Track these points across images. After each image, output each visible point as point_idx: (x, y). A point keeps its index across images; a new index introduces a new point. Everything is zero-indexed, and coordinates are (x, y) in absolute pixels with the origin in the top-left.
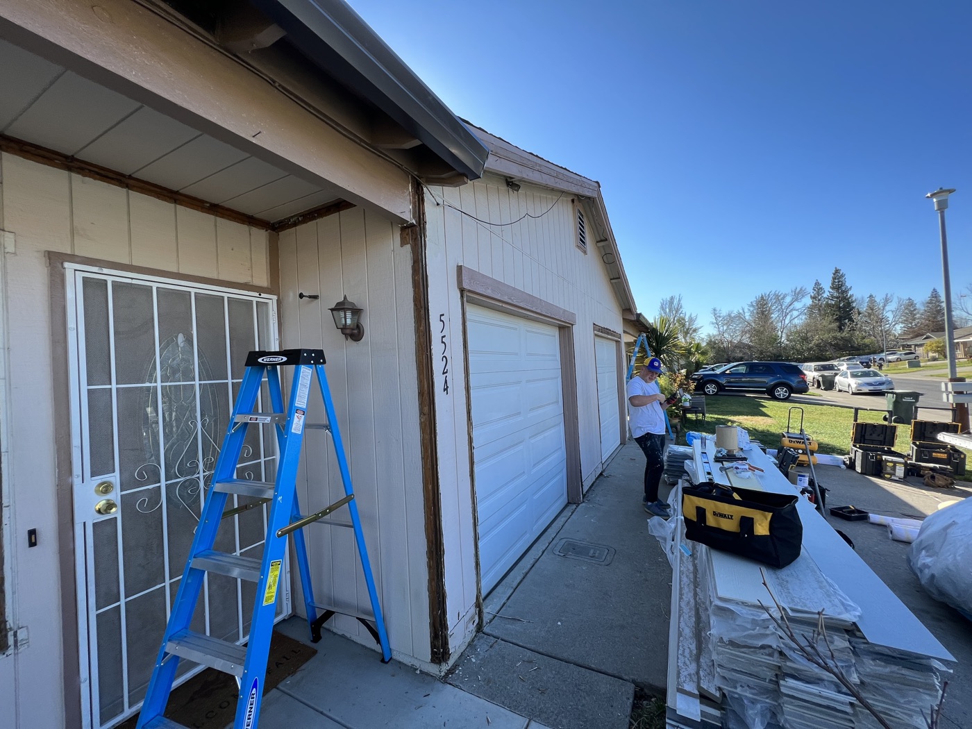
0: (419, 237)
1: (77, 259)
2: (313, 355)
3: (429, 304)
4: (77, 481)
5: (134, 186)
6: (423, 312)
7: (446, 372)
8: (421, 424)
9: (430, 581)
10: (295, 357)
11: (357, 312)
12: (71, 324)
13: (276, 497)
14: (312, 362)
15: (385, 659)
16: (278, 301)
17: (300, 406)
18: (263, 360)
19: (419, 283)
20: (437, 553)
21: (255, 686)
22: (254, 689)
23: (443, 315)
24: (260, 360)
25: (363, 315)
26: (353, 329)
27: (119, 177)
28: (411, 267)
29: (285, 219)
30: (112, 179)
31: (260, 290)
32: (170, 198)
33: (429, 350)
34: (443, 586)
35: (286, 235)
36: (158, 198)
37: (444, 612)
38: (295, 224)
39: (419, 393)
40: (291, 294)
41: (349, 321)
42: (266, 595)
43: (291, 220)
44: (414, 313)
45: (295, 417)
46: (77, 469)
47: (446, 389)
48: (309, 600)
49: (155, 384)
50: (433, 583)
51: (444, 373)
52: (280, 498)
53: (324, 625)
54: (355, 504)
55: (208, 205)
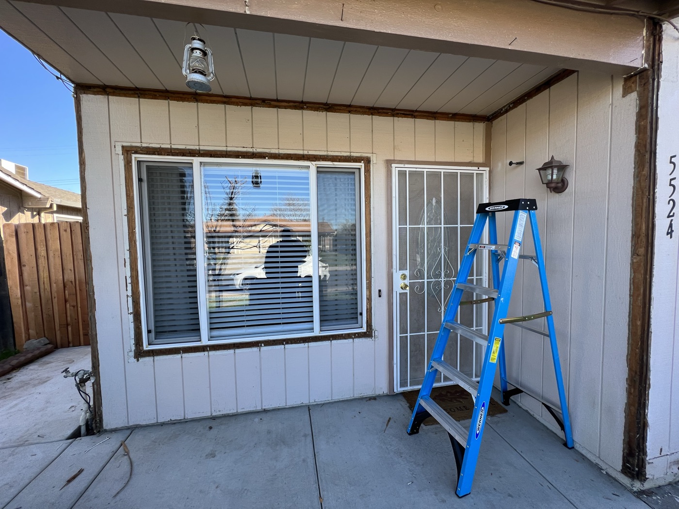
0: (651, 80)
1: (396, 162)
2: (528, 203)
3: (657, 147)
4: (394, 271)
5: (417, 116)
6: (647, 156)
7: (673, 216)
8: (632, 264)
9: (629, 405)
10: (514, 205)
11: (562, 168)
12: (394, 195)
13: (499, 298)
14: (527, 208)
15: (567, 445)
16: (490, 172)
17: (517, 239)
18: (489, 209)
19: (645, 127)
20: (640, 384)
21: (483, 406)
22: (483, 408)
23: (674, 156)
24: (487, 209)
25: (568, 170)
26: (558, 183)
27: (411, 113)
28: (635, 114)
29: (499, 110)
30: (409, 115)
31: (478, 165)
32: (432, 117)
33: (651, 193)
34: (645, 416)
35: (498, 123)
36: (427, 119)
37: (643, 439)
38: (507, 111)
39: (633, 236)
40: (500, 165)
41: (555, 177)
42: (491, 357)
43: (503, 109)
44: (635, 158)
45: (514, 247)
46: (394, 267)
47: (670, 233)
48: (503, 376)
49: (424, 226)
50: (632, 408)
51: (669, 216)
52: (502, 299)
53: (511, 398)
54: (552, 319)
55: (451, 115)
